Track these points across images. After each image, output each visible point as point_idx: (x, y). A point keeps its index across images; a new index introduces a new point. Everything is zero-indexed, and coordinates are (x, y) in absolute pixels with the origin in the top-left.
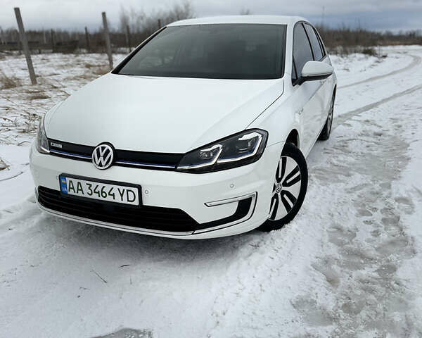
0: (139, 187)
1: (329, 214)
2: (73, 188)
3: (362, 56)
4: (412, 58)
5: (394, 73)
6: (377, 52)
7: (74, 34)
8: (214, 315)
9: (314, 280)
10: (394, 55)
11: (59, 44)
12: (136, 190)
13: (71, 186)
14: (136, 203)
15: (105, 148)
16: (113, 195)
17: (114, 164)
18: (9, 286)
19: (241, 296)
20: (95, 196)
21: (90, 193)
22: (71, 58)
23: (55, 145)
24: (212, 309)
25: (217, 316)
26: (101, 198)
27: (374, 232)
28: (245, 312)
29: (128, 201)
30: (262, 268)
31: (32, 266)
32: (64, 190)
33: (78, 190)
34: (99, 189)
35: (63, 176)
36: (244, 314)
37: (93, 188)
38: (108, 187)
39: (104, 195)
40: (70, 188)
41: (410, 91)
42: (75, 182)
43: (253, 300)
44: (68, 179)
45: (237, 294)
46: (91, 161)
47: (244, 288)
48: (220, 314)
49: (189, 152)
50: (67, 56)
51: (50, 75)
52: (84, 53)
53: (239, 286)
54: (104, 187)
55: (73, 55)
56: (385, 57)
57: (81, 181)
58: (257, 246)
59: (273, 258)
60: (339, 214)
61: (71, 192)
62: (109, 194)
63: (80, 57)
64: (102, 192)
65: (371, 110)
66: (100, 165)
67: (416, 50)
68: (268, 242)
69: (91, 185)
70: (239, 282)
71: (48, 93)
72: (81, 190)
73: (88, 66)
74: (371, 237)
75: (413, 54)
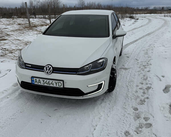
0: (63, 81)
1: (126, 86)
2: (37, 82)
3: (129, 19)
4: (148, 20)
5: (142, 26)
6: (135, 17)
7: (9, 9)
8: (93, 126)
9: (125, 111)
10: (141, 18)
11: (5, 14)
12: (62, 82)
13: (36, 81)
14: (62, 87)
15: (49, 66)
16: (53, 84)
17: (53, 72)
18: (14, 120)
19: (101, 119)
20: (46, 85)
21: (44, 83)
22: (11, 20)
23: (28, 65)
24: (92, 124)
25: (94, 127)
26: (48, 85)
27: (143, 92)
28: (104, 125)
29: (59, 86)
30: (106, 108)
31: (21, 112)
32: (33, 82)
33: (39, 82)
34: (47, 82)
35: (33, 77)
36: (103, 125)
37: (45, 82)
38: (51, 81)
39: (49, 84)
40: (35, 82)
41: (149, 34)
42: (38, 79)
43: (106, 120)
44: (35, 79)
45: (99, 118)
46: (43, 71)
47: (102, 116)
48: (95, 126)
49: (81, 68)
50: (9, 19)
51: (4, 29)
52: (16, 18)
53: (100, 115)
54: (49, 81)
55: (11, 19)
56: (138, 19)
57: (40, 79)
58: (103, 100)
59: (109, 104)
60: (130, 86)
61: (36, 83)
62: (51, 84)
63: (15, 20)
64: (49, 83)
65: (136, 43)
66: (47, 73)
67: (149, 16)
68: (107, 98)
69: (44, 81)
70: (99, 114)
71: (6, 38)
72: (40, 82)
73: (19, 24)
74: (143, 94)
75: (148, 18)
